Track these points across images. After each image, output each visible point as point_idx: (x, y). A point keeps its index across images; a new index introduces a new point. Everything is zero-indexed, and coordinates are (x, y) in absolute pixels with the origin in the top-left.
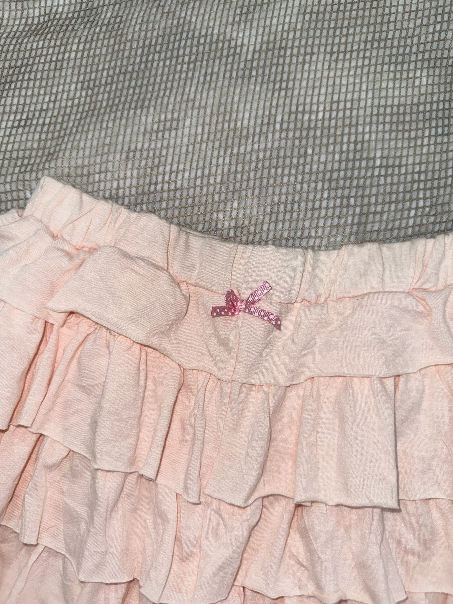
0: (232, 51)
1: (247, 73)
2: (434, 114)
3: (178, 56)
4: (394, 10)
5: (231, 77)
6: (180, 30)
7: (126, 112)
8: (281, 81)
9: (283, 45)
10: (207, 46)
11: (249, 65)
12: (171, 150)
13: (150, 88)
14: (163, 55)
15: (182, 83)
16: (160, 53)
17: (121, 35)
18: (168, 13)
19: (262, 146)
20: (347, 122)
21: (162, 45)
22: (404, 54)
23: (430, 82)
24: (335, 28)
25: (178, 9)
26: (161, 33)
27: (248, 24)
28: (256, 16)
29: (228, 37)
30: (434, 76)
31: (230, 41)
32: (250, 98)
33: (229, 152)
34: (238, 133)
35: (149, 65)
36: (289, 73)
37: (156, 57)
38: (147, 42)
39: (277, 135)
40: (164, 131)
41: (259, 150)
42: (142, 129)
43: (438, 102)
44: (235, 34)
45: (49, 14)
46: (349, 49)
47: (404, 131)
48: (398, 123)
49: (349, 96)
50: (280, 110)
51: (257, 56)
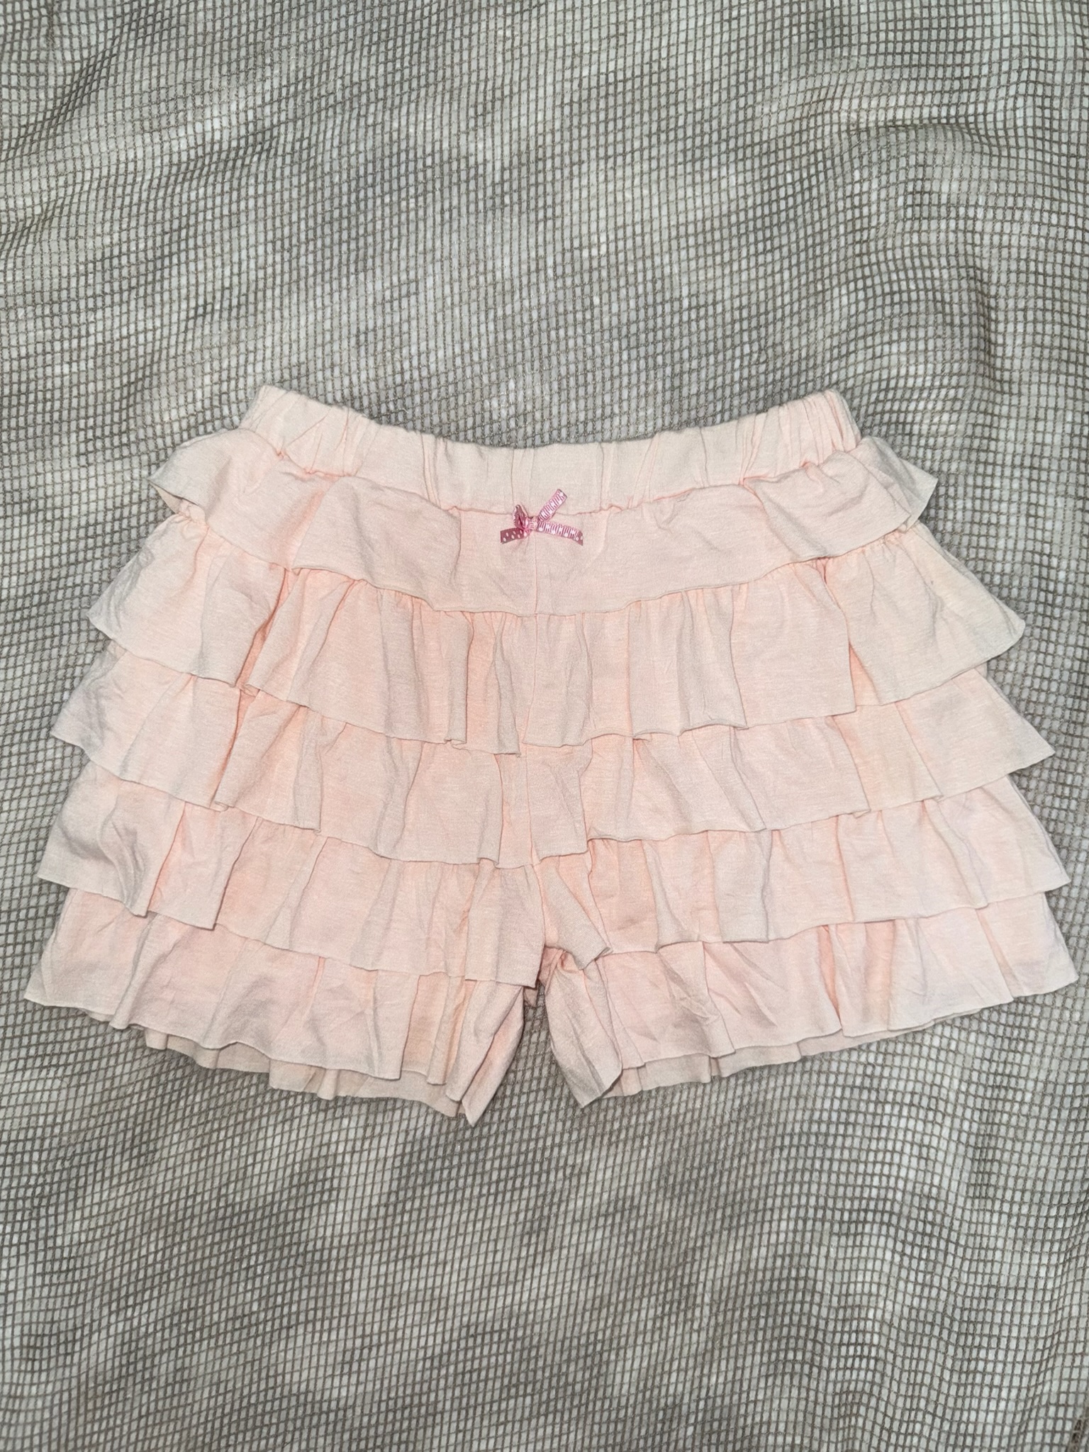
0: (472, 172)
1: (498, 201)
2: (751, 224)
3: (400, 189)
4: (681, 84)
5: (477, 211)
6: (395, 150)
7: (344, 281)
8: (545, 207)
9: (540, 155)
10: (437, 169)
11: (498, 191)
12: (414, 323)
13: (370, 240)
14: (378, 189)
15: (412, 227)
16: (373, 186)
17: (315, 167)
18: (374, 125)
19: (534, 302)
20: (639, 253)
21: (374, 174)
22: (702, 147)
23: (741, 180)
24: (606, 122)
25: (387, 117)
26: (370, 157)
27: (489, 130)
28: (497, 116)
29: (463, 153)
30: (745, 171)
31: (467, 158)
32: (507, 236)
33: (491, 316)
34: (499, 287)
35: (362, 205)
36: (554, 195)
37: (370, 194)
38: (353, 172)
39: (551, 284)
40: (400, 299)
41: (530, 309)
42: (371, 301)
43: (754, 207)
44: (472, 146)
45: (204, 145)
46: (628, 149)
47: (714, 254)
48: (705, 244)
49: (638, 217)
50: (550, 248)
51: (507, 175)
